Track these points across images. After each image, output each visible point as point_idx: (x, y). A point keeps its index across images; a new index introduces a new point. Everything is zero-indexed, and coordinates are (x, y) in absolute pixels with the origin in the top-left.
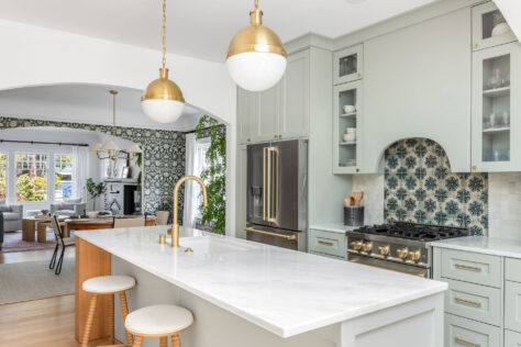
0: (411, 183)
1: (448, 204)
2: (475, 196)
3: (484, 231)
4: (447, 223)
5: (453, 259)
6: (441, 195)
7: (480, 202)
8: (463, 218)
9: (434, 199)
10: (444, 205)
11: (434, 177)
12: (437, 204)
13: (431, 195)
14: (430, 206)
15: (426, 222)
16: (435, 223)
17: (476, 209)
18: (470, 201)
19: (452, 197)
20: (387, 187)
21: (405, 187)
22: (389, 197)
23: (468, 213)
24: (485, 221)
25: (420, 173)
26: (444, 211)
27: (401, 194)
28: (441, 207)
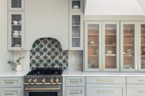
0: (42, 53)
1: (55, 60)
2: (64, 57)
3: (67, 68)
4: (55, 67)
5: (70, 80)
6: (53, 58)
7: (66, 59)
8: (61, 65)
9: (51, 59)
10: (54, 61)
11: (51, 51)
12: (52, 60)
13: (49, 57)
14: (49, 61)
15: (47, 67)
16: (51, 67)
17: (65, 61)
18: (63, 59)
19: (57, 58)
20: (31, 55)
21: (39, 55)
22: (32, 59)
23: (62, 63)
24: (67, 65)
25: (45, 50)
26: (54, 63)
27: (37, 57)
28: (53, 61)
